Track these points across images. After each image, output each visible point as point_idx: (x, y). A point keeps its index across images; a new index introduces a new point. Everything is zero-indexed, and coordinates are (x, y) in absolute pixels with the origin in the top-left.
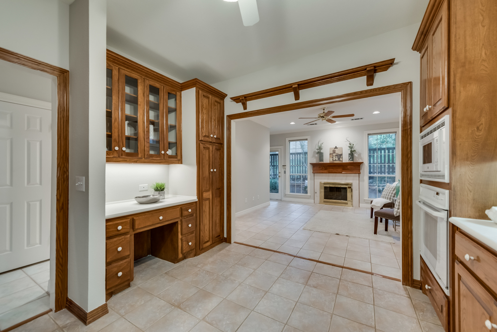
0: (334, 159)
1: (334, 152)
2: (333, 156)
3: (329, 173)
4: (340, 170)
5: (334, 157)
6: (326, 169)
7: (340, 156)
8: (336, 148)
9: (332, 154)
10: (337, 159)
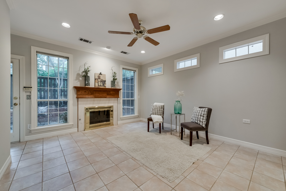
0: (100, 85)
1: (99, 78)
2: (98, 81)
3: (95, 97)
4: (105, 95)
5: (99, 83)
6: (92, 94)
7: (104, 82)
8: (101, 74)
9: (97, 79)
10: (102, 85)
